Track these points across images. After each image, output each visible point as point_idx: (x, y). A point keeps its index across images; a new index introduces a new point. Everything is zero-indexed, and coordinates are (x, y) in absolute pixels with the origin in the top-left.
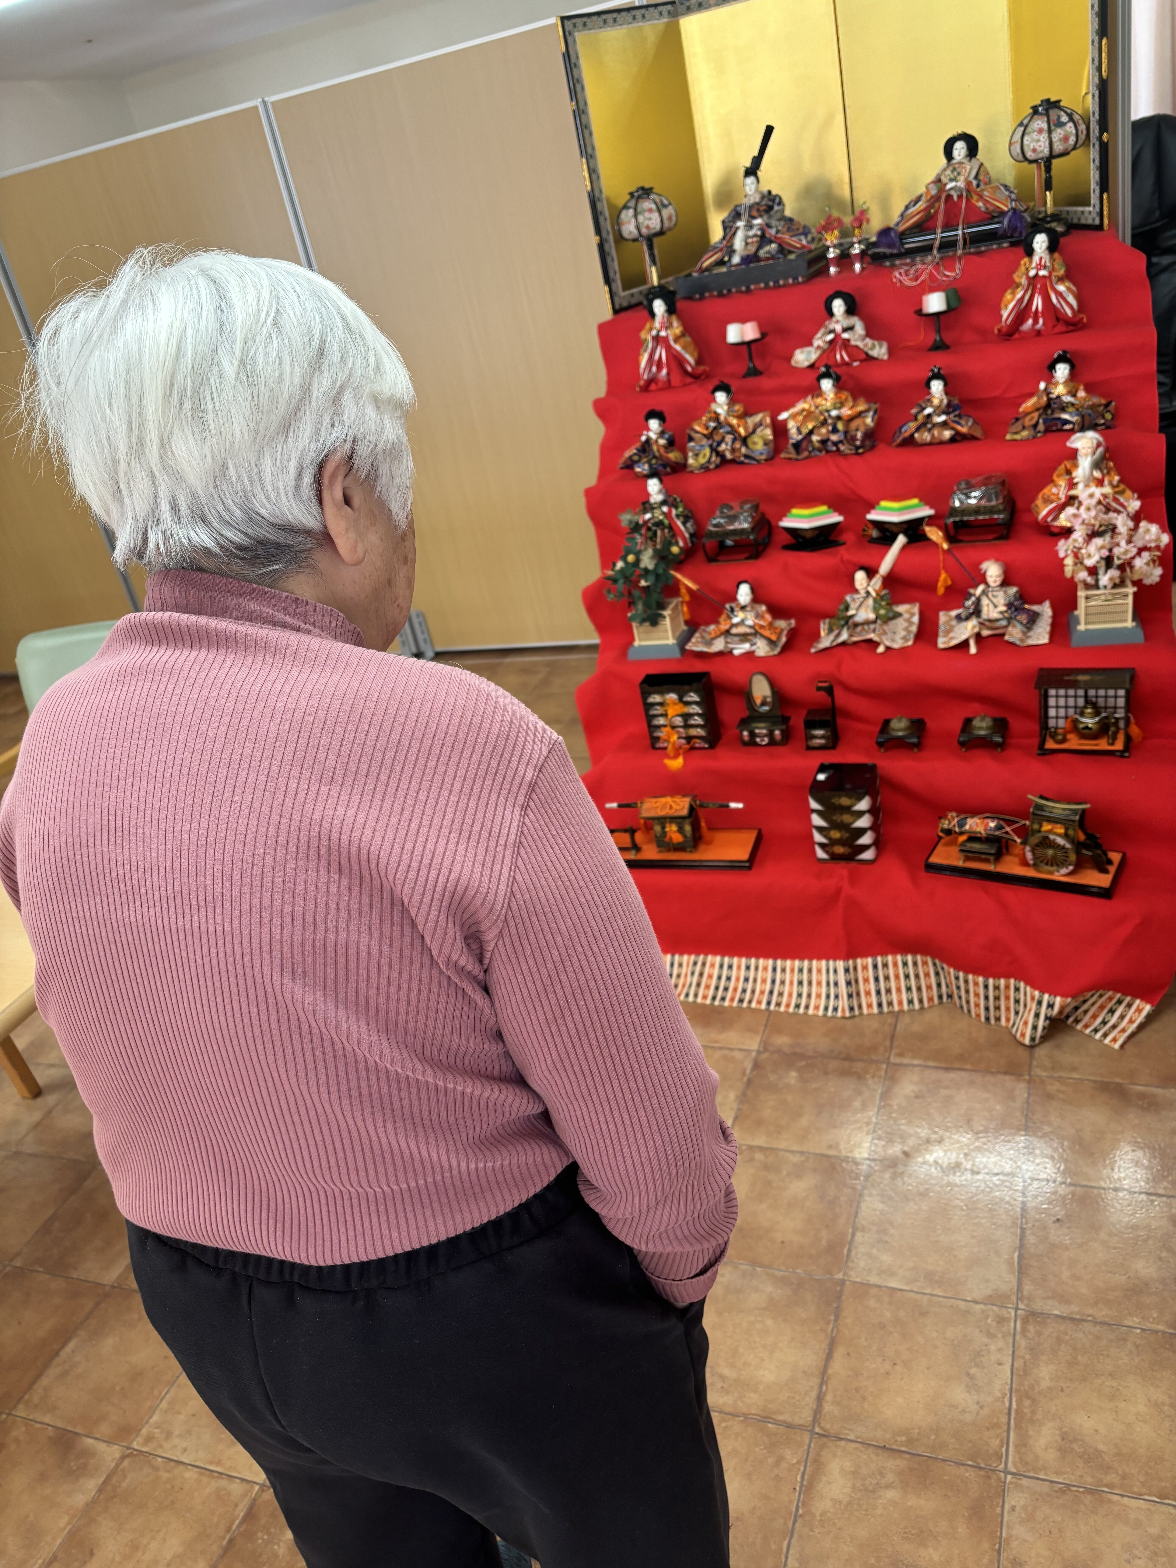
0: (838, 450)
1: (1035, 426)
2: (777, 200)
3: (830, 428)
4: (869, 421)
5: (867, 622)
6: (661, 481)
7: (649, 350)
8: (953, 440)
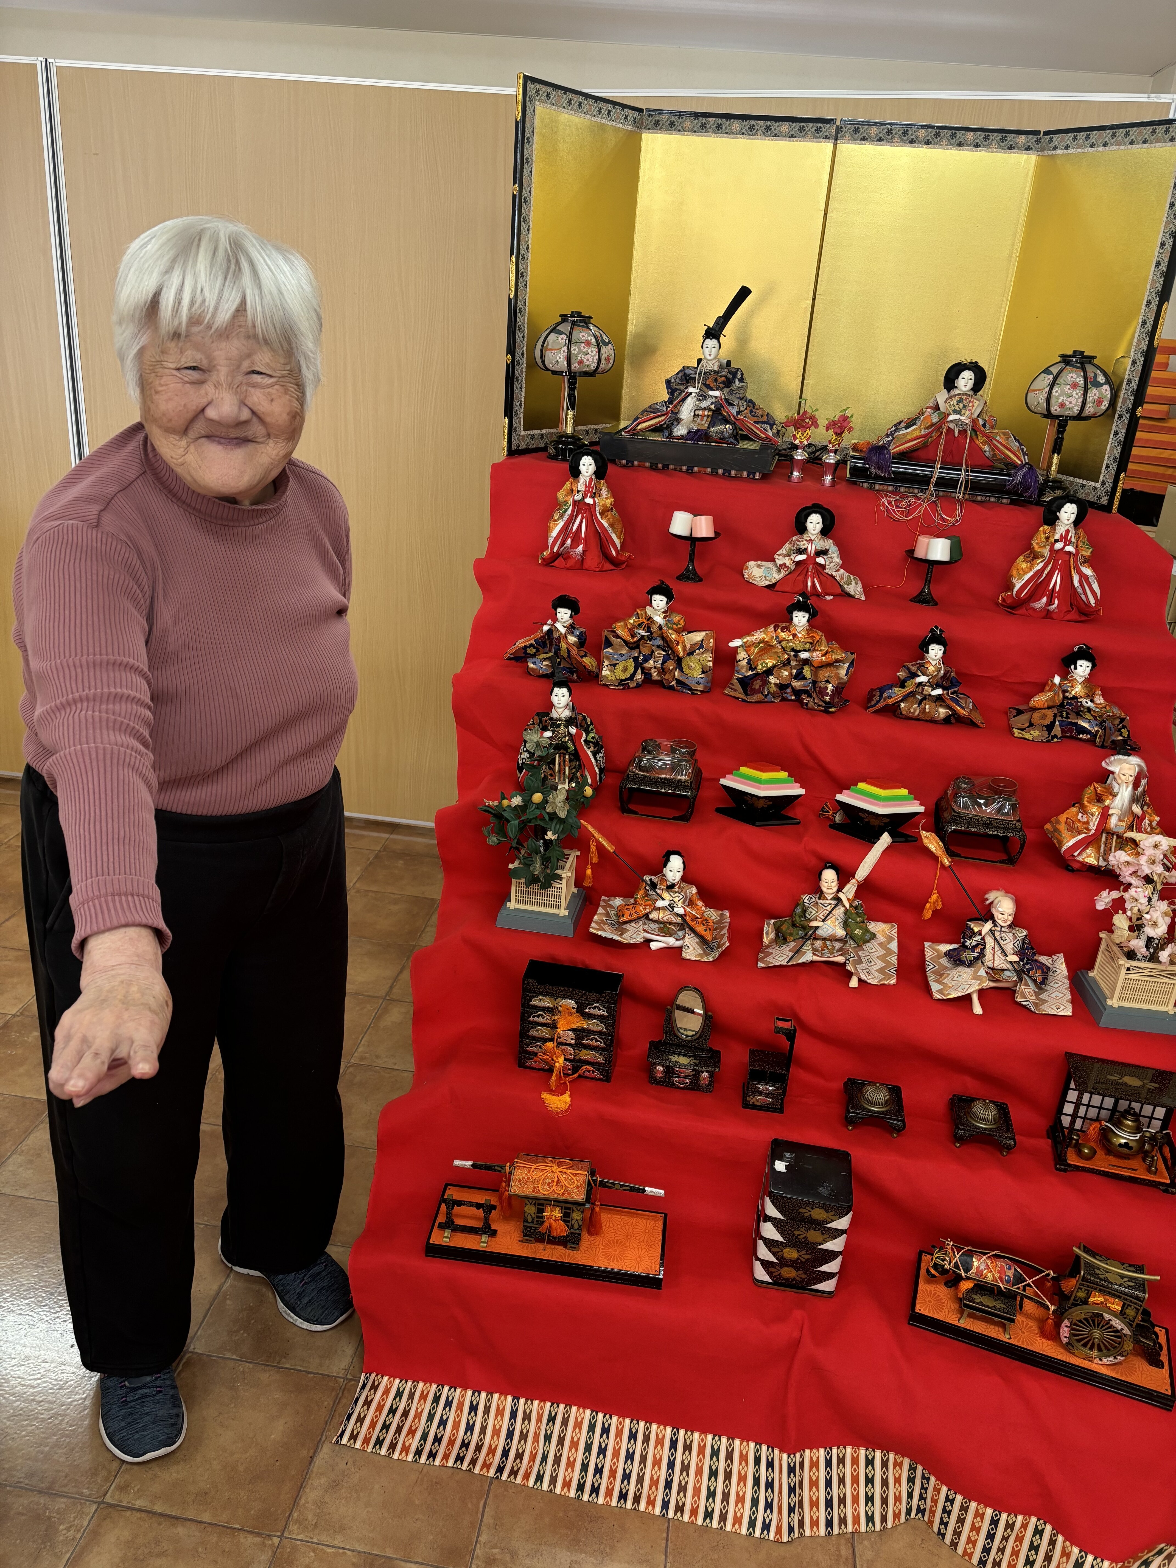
0: (799, 701)
1: (1050, 727)
2: (739, 376)
3: (794, 671)
4: (843, 672)
5: (833, 939)
6: (570, 691)
7: (566, 517)
8: (947, 720)
